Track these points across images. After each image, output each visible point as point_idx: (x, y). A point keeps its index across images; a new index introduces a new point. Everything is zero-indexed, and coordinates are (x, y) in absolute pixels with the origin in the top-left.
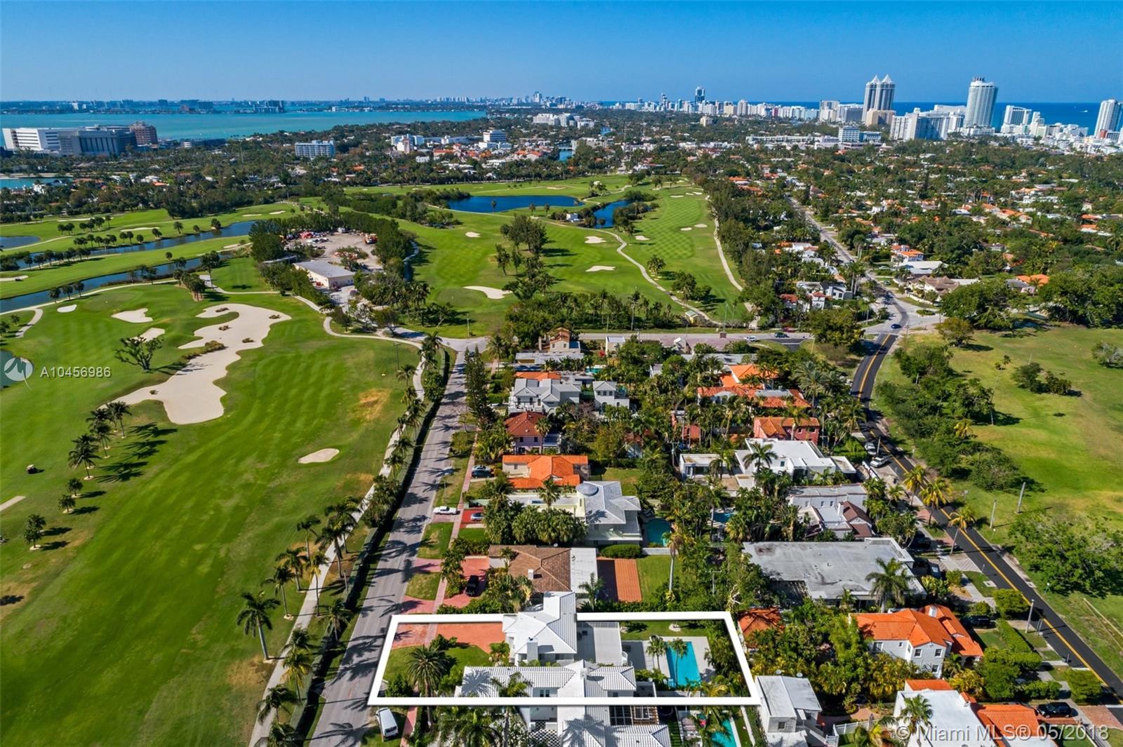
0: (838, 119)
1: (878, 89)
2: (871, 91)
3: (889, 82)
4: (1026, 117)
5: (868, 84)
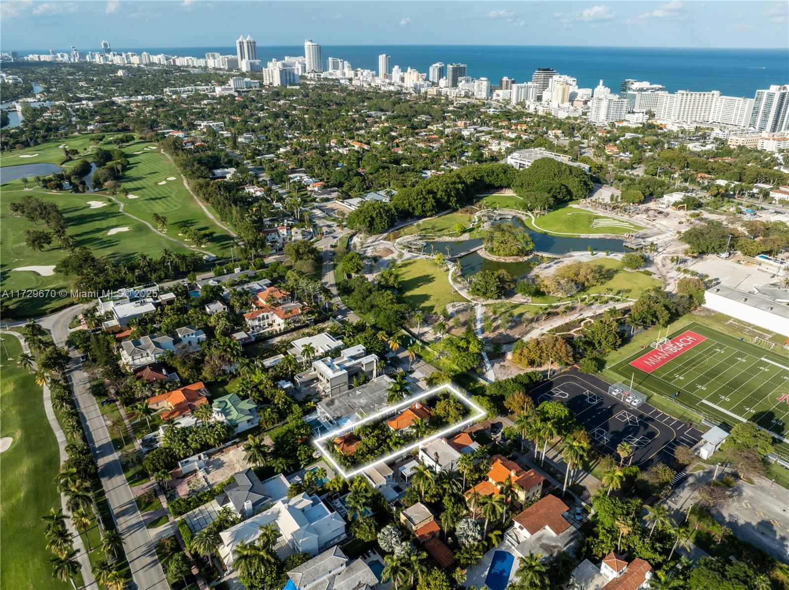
0: (222, 67)
1: (245, 45)
2: (241, 46)
3: (252, 40)
4: (340, 64)
5: (238, 41)
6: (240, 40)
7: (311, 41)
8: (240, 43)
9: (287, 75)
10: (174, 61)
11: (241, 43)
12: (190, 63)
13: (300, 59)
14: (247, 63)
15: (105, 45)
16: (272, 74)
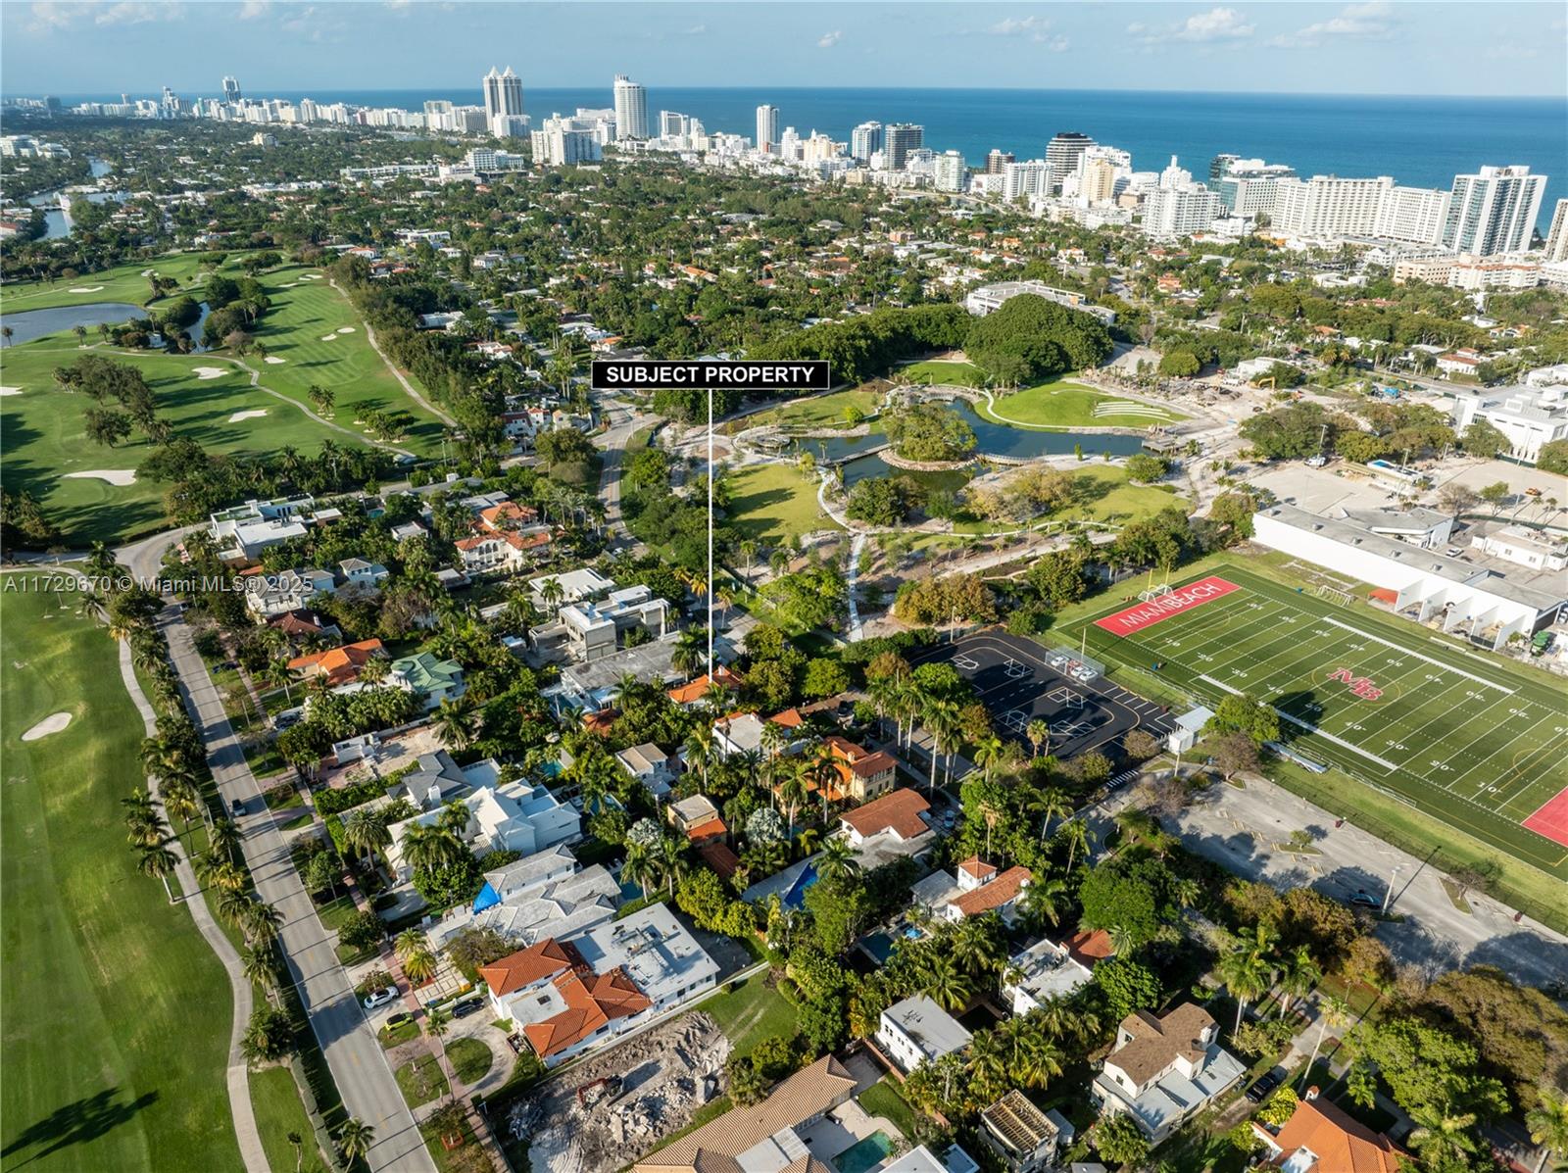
0: (456, 129)
1: (501, 86)
2: (492, 88)
3: (514, 77)
4: (683, 124)
5: (486, 79)
6: (491, 75)
7: (627, 79)
8: (491, 81)
9: (577, 145)
10: (363, 117)
11: (493, 83)
12: (395, 121)
13: (606, 113)
14: (503, 121)
15: (230, 84)
16: (550, 144)
